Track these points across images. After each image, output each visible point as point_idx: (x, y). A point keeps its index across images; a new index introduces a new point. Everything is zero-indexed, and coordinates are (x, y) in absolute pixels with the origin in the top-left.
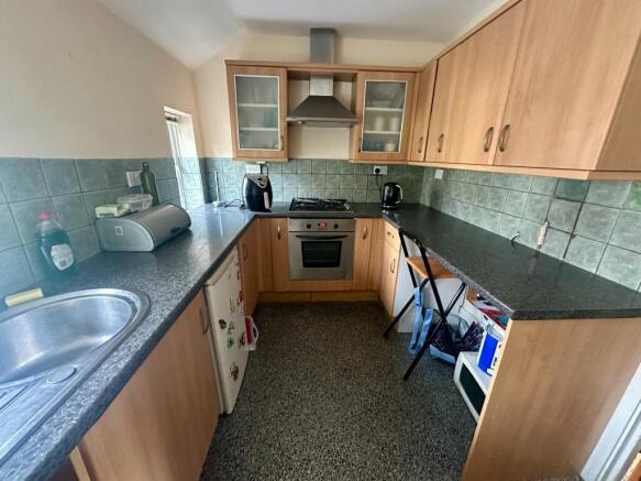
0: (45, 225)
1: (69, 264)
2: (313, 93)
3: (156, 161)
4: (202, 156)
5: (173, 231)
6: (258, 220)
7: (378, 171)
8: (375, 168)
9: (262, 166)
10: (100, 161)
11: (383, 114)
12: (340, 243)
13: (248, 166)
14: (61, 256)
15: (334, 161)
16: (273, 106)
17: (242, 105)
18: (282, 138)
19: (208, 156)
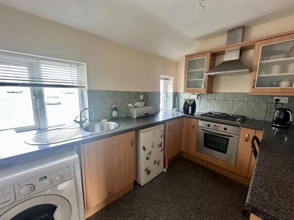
0: (114, 106)
1: (116, 116)
2: (226, 59)
3: (153, 93)
4: (175, 91)
5: (145, 114)
6: (185, 118)
7: (277, 100)
8: (275, 98)
9: (198, 95)
10: (133, 92)
11: (280, 63)
12: (228, 139)
13: (192, 95)
14: (115, 114)
15: (240, 94)
16: (202, 69)
17: (190, 71)
18: (205, 82)
19: (178, 91)
